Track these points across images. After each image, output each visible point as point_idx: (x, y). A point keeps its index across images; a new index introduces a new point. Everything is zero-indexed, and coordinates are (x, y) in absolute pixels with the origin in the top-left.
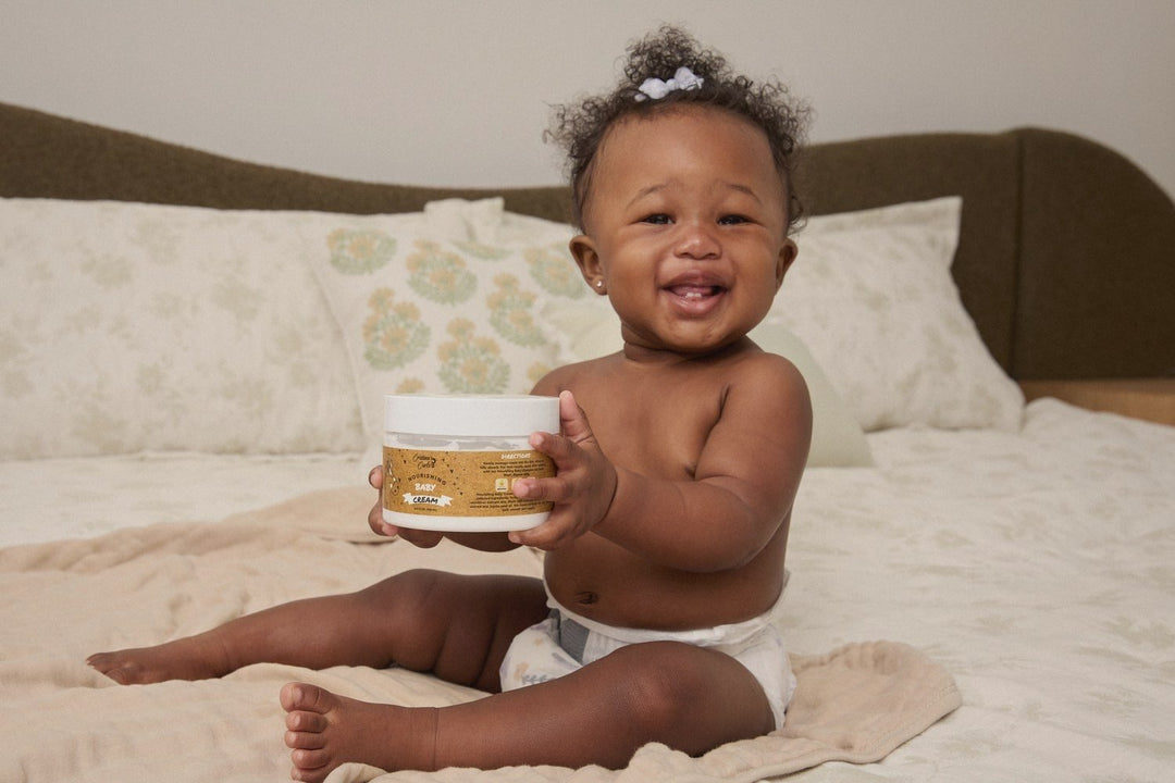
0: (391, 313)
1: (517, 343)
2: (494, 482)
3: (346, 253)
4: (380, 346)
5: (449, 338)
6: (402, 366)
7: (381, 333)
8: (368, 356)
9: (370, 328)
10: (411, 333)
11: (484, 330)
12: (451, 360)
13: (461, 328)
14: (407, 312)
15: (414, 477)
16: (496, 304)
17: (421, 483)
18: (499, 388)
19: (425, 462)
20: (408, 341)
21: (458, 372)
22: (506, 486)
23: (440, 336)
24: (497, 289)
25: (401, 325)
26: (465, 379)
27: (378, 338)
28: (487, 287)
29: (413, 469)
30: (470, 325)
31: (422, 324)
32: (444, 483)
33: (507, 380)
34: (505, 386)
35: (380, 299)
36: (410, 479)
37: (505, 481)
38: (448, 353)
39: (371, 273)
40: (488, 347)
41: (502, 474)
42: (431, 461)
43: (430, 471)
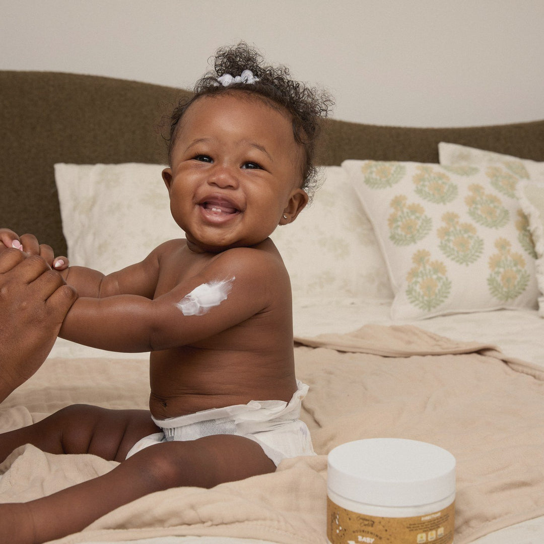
0: (405, 210)
1: (487, 226)
2: (416, 537)
3: (374, 176)
4: (399, 231)
5: (444, 225)
6: (415, 243)
7: (400, 223)
8: (393, 238)
9: (393, 220)
10: (419, 223)
11: (465, 218)
12: (446, 238)
13: (450, 218)
14: (415, 209)
15: (357, 531)
16: (471, 202)
17: (363, 536)
18: (477, 254)
19: (366, 523)
20: (418, 227)
21: (451, 245)
22: (424, 538)
23: (438, 224)
24: (471, 194)
25: (413, 217)
26: (456, 249)
27: (398, 226)
28: (464, 192)
29: (356, 526)
30: (456, 216)
31: (426, 217)
32: (381, 538)
33: (482, 249)
34: (481, 252)
35: (397, 202)
36: (354, 532)
37: (424, 535)
38: (444, 233)
39: (391, 186)
40: (468, 229)
41: (422, 531)
42: (370, 523)
43: (370, 529)
